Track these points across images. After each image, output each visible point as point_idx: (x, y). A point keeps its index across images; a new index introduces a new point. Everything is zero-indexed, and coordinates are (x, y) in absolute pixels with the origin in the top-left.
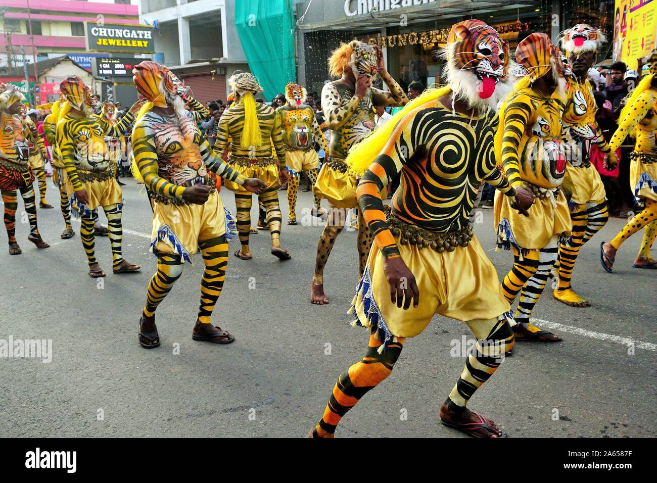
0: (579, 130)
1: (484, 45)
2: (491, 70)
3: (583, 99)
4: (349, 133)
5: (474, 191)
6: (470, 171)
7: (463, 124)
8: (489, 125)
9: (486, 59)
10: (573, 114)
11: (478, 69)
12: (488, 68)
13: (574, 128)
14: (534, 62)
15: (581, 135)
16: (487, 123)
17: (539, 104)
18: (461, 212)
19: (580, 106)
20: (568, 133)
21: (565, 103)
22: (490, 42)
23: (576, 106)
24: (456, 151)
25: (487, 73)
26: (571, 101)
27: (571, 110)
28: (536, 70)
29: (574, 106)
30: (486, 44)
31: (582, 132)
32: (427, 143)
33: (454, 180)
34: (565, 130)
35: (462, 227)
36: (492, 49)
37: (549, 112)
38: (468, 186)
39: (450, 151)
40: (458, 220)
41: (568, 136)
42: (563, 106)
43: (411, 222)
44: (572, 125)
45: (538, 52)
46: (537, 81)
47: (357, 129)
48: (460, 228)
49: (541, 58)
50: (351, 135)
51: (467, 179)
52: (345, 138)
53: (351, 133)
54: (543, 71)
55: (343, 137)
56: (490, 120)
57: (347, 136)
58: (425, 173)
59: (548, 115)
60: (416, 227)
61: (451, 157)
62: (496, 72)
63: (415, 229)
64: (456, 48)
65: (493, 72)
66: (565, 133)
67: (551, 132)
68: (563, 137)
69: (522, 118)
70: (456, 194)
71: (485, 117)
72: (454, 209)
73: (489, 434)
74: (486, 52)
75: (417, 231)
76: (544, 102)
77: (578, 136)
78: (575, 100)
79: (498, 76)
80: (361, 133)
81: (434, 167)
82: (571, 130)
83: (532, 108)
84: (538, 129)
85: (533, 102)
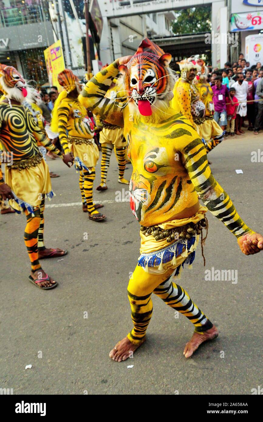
6: (27, 128)
14: (67, 83)
17: (72, 104)
24: (19, 119)
28: (69, 87)
32: (4, 118)
33: (23, 132)
37: (78, 105)
45: (69, 79)
46: (70, 93)
49: (71, 82)
51: (28, 131)
54: (72, 88)
58: (9, 133)
59: (78, 107)
60: (23, 160)
67: (83, 114)
69: (65, 115)
72: (30, 144)
73: (60, 253)
76: (74, 102)
81: (12, 127)
83: (69, 107)
84: (76, 115)
85: (69, 105)
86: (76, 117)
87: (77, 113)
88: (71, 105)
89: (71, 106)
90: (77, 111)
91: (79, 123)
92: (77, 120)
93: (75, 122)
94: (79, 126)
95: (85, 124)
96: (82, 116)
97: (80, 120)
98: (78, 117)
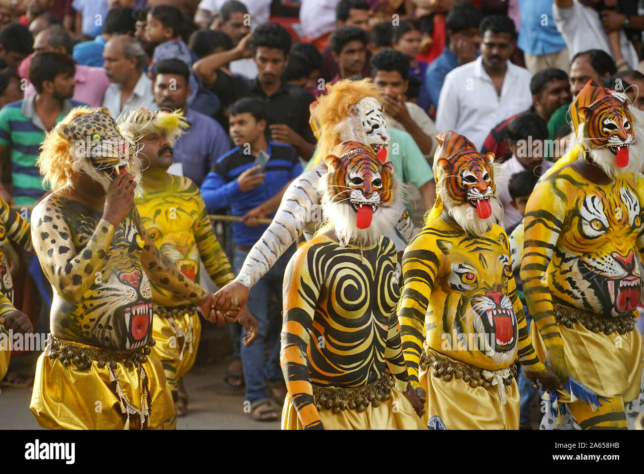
0: (594, 264)
1: (355, 173)
2: (364, 200)
3: (601, 210)
4: (92, 298)
5: (383, 327)
6: (374, 307)
7: (356, 256)
8: (385, 254)
9: (357, 189)
10: (578, 235)
11: (351, 200)
12: (360, 197)
13: (586, 259)
15: (598, 272)
16: (382, 252)
18: (375, 355)
19: (590, 222)
20: (575, 268)
21: (560, 218)
22: (361, 169)
23: (584, 221)
24: (356, 286)
25: (360, 203)
26: (575, 213)
27: (575, 229)
29: (580, 221)
30: (357, 172)
31: (599, 267)
32: (326, 280)
33: (359, 319)
34: (570, 263)
35: (381, 374)
36: (364, 176)
38: (376, 323)
39: (350, 286)
40: (374, 365)
41: (576, 274)
42: (557, 222)
43: (326, 382)
44: (581, 254)
47: (108, 289)
48: (379, 376)
50: (96, 303)
51: (372, 316)
52: (84, 307)
53: (96, 298)
55: (81, 306)
56: (385, 249)
57: (88, 303)
58: (327, 317)
60: (333, 387)
61: (352, 293)
62: (370, 200)
63: (333, 390)
64: (329, 179)
65: (366, 201)
66: (571, 268)
68: (568, 275)
69: (424, 275)
70: (364, 334)
71: (378, 247)
72: (366, 353)
74: (357, 181)
75: (333, 392)
77: (593, 273)
78: (583, 211)
79: (373, 204)
80: (116, 298)
81: (336, 305)
82: (581, 264)
83: (438, 252)
84: (456, 281)
85: (439, 243)
86: (454, 287)
87: (460, 275)
88: (448, 246)
89: (444, 250)
90: (461, 266)
91: (461, 309)
92: (456, 297)
93: (446, 302)
94: (457, 319)
95: (478, 319)
96: (477, 289)
97: (464, 300)
98: (460, 289)
